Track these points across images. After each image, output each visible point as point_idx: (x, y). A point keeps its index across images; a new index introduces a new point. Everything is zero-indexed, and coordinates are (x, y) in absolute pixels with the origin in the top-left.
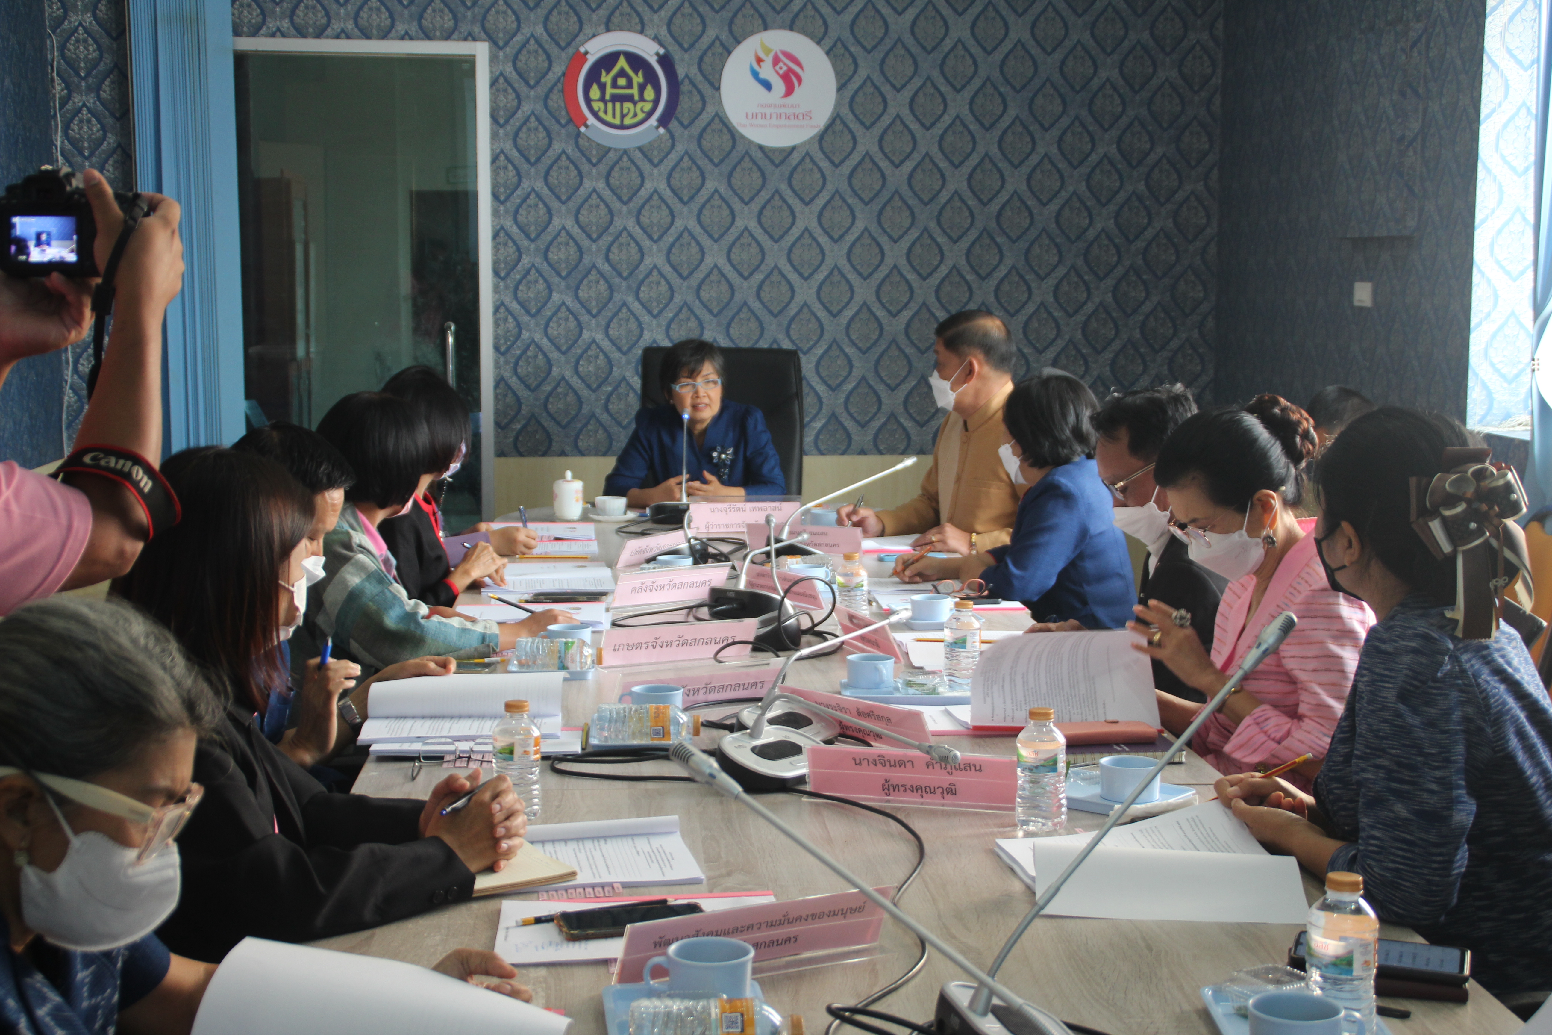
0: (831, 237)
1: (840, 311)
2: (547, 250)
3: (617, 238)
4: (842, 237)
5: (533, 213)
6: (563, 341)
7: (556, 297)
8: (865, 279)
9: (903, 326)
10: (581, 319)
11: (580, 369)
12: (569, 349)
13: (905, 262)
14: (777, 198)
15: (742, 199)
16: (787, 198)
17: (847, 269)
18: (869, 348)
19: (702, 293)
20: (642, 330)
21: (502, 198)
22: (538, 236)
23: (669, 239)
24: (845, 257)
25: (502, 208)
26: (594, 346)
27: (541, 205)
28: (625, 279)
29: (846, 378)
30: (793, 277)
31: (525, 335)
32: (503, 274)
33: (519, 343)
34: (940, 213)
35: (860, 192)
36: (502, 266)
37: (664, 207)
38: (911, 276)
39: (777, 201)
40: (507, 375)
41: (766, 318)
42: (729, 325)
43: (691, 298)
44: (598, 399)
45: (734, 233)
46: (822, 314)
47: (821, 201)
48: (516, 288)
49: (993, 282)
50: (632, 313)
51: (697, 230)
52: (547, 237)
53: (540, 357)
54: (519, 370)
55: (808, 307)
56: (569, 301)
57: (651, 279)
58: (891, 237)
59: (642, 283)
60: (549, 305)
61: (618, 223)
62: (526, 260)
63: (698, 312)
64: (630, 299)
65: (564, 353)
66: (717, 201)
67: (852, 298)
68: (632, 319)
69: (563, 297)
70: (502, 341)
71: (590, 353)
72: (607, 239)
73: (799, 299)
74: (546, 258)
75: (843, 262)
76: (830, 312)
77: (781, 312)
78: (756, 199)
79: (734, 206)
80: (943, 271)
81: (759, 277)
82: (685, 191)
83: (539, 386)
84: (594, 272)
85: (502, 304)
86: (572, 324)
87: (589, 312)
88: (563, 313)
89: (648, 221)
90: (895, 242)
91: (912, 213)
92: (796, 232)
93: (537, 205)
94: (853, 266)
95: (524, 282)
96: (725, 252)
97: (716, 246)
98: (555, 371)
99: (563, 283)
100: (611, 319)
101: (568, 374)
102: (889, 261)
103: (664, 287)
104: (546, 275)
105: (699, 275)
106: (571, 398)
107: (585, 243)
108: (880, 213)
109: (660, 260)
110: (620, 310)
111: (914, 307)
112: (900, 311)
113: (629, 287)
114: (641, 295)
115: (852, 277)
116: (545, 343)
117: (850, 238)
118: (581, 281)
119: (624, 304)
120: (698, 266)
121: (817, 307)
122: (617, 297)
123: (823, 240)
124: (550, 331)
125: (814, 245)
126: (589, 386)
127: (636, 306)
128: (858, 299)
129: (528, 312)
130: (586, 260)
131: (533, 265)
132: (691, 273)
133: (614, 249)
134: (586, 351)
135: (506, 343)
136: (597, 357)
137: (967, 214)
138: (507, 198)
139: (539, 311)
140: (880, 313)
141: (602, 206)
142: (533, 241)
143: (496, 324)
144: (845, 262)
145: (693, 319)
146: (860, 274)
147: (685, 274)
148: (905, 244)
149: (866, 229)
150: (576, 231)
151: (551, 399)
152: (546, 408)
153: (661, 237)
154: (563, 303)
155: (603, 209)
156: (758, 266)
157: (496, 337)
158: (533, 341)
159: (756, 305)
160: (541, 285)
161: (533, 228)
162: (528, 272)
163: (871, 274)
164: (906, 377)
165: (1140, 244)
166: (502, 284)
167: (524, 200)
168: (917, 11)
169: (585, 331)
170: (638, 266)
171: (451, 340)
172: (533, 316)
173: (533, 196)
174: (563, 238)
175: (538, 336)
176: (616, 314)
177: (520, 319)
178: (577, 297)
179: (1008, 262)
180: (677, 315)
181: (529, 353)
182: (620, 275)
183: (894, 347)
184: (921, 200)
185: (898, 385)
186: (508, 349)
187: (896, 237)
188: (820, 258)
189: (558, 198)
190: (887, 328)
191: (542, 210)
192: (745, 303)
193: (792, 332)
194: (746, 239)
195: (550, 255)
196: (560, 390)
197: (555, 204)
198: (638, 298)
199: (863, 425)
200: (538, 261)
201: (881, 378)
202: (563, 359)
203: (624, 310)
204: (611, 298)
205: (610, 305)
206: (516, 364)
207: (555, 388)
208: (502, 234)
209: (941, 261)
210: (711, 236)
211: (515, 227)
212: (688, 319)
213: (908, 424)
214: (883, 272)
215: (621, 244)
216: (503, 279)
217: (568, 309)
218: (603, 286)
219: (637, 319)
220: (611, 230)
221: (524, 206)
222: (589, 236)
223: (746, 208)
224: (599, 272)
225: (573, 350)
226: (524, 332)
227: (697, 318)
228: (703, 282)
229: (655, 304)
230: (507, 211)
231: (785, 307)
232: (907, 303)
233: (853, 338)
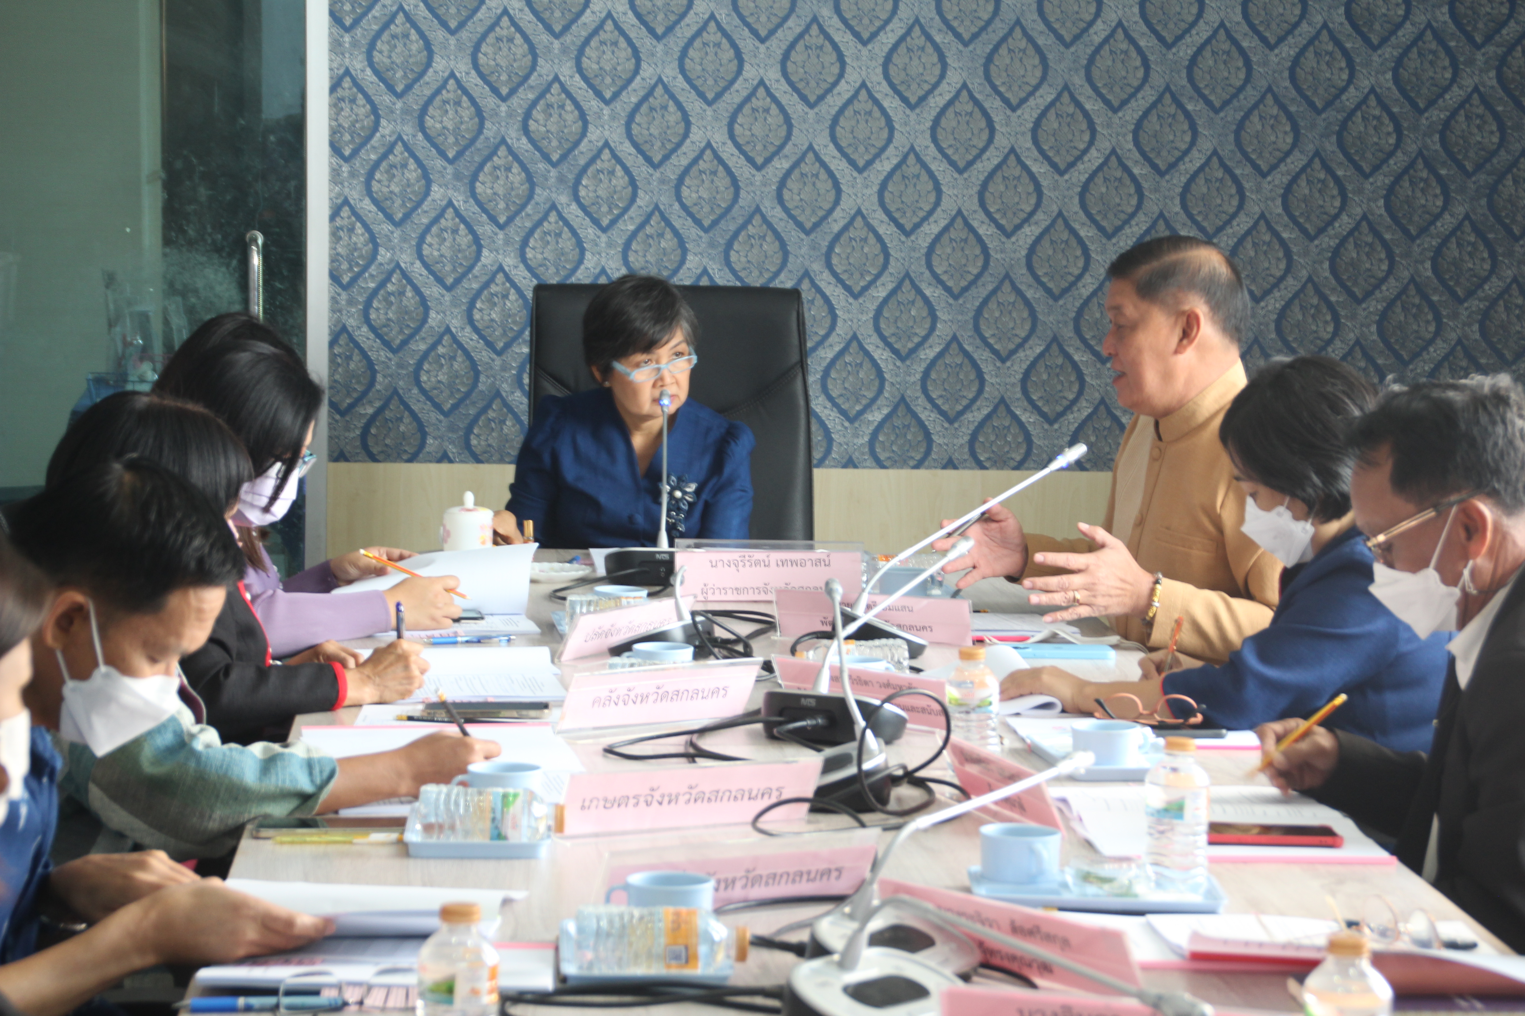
0: (904, 100)
1: (917, 226)
2: (424, 111)
3: (541, 96)
4: (923, 99)
5: (400, 48)
6: (448, 268)
7: (437, 192)
8: (960, 172)
9: (1024, 253)
10: (480, 230)
11: (477, 316)
12: (458, 281)
13: (1029, 144)
14: (814, 30)
15: (754, 33)
16: (831, 31)
17: (930, 153)
18: (965, 289)
19: (685, 192)
20: (582, 251)
21: (348, 21)
22: (409, 88)
23: (631, 97)
24: (928, 134)
25: (347, 38)
26: (500, 278)
27: (414, 35)
28: (554, 165)
29: (925, 338)
30: (839, 165)
31: (384, 255)
32: (347, 152)
33: (373, 269)
34: (1091, 60)
35: (955, 24)
36: (347, 137)
37: (623, 43)
38: (1039, 168)
39: (814, 37)
40: (351, 323)
41: (792, 234)
42: (729, 245)
43: (665, 200)
44: (504, 368)
45: (741, 88)
46: (886, 229)
47: (888, 38)
48: (370, 176)
49: (1179, 179)
50: (567, 223)
51: (679, 84)
52: (423, 90)
53: (409, 293)
54: (373, 316)
55: (864, 217)
56: (459, 200)
57: (599, 165)
58: (1006, 101)
59: (584, 170)
60: (425, 206)
61: (545, 68)
62: (386, 128)
63: (677, 223)
64: (563, 199)
65: (449, 289)
66: (712, 35)
67: (937, 203)
68: (566, 233)
69: (450, 193)
70: (345, 266)
71: (493, 288)
72: (525, 95)
73: (847, 205)
74: (422, 127)
75: (924, 143)
76: (900, 226)
77: (816, 225)
78: (780, 33)
79: (741, 44)
80: (1094, 158)
81: (781, 164)
82: (660, 17)
83: (405, 343)
84: (502, 151)
85: (346, 202)
86: (464, 238)
87: (493, 219)
88: (448, 220)
89: (595, 67)
90: (1014, 109)
91: (1044, 60)
92: (845, 90)
93: (406, 36)
94: (941, 150)
95: (384, 165)
96: (725, 122)
97: (709, 112)
98: (434, 319)
99: (450, 169)
100: (531, 232)
101: (456, 323)
102: (1002, 141)
103: (620, 180)
104: (420, 155)
105: (681, 160)
106: (460, 364)
107: (489, 101)
108: (989, 59)
109: (616, 135)
110: (545, 217)
111: (1042, 219)
112: (1018, 227)
113: (561, 179)
114: (582, 193)
115: (939, 167)
116: (417, 269)
117: (937, 101)
118: (481, 167)
119: (554, 207)
120: (679, 145)
121: (878, 218)
122: (541, 195)
123: (891, 103)
124: (426, 251)
125: (877, 113)
126: (490, 345)
127: (573, 212)
128: (949, 205)
129: (389, 217)
130: (490, 130)
131: (400, 138)
132: (666, 158)
133: (538, 114)
134: (486, 285)
135: (350, 269)
136: (505, 296)
137: (1138, 62)
138: (356, 22)
139: (407, 216)
140: (985, 230)
141: (518, 39)
142: (399, 96)
143: (335, 235)
144: (928, 142)
145: (669, 235)
146: (952, 163)
147: (657, 159)
148: (1029, 113)
149: (964, 86)
150: (473, 81)
151: (426, 366)
152: (418, 382)
153: (616, 95)
154: (450, 204)
155: (519, 46)
156: (782, 147)
157: (334, 259)
158: (398, 266)
159: (775, 214)
160: (412, 173)
161: (399, 74)
162: (390, 150)
163: (970, 164)
164: (1026, 340)
165: (1437, 115)
166: (345, 168)
167: (386, 26)
169: (485, 252)
170: (577, 144)
171: (256, 260)
172: (397, 224)
173: (400, 19)
174: (451, 92)
175: (406, 258)
176: (539, 224)
177: (375, 228)
178: (473, 194)
179: (1206, 145)
180: (641, 227)
181: (390, 287)
182: (546, 157)
183: (1007, 287)
184: (1059, 38)
185: (1013, 352)
186: (354, 280)
187: (1014, 101)
188: (885, 134)
189: (444, 24)
190: (996, 255)
191: (416, 44)
192: (758, 210)
193: (835, 261)
194: (761, 100)
195: (429, 122)
196: (441, 350)
197: (438, 35)
198: (577, 198)
199: (951, 419)
200: (408, 130)
201: (984, 340)
202: (448, 297)
203: (553, 217)
204: (530, 196)
205: (529, 209)
206: (368, 305)
207: (433, 347)
208: (347, 83)
209: (1091, 143)
210: (701, 95)
211: (369, 71)
212: (661, 235)
213: (1027, 417)
214: (992, 158)
215: (549, 106)
216: (346, 160)
217: (457, 213)
218: (517, 176)
219: (574, 232)
220: (533, 80)
221: (385, 36)
222: (495, 91)
223: (762, 48)
224: (510, 151)
225: (465, 284)
226: (382, 251)
227: (676, 233)
228: (687, 171)
229: (605, 209)
230: (355, 44)
231: (824, 218)
232: (1032, 214)
233: (939, 271)
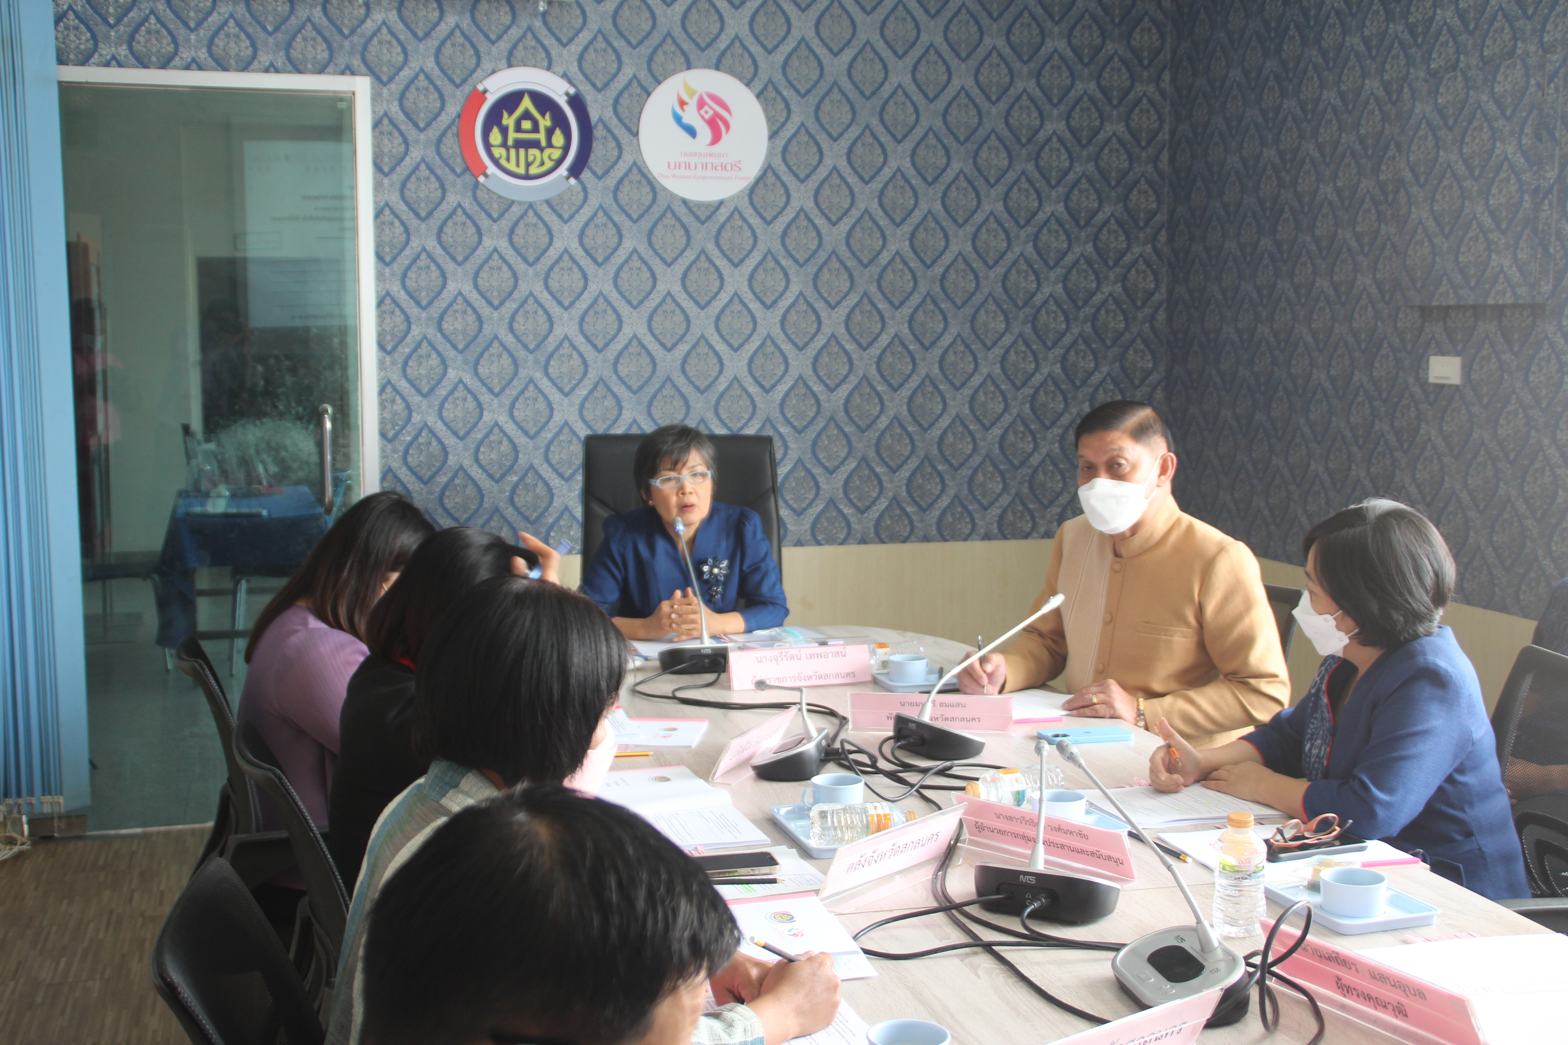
0: (763, 303)
1: (774, 386)
2: (441, 319)
3: (522, 305)
4: (775, 302)
5: (423, 276)
6: (460, 425)
7: (452, 374)
8: (800, 349)
9: (842, 402)
10: (481, 398)
11: (481, 457)
12: (468, 433)
13: (843, 331)
14: (703, 258)
15: (663, 260)
16: (714, 259)
17: (780, 338)
18: (805, 427)
19: (620, 368)
20: (552, 410)
21: (388, 259)
22: (431, 303)
23: (582, 305)
24: (778, 325)
25: (387, 271)
26: (496, 430)
27: (433, 267)
28: (531, 352)
30: (721, 347)
31: (416, 418)
32: (389, 348)
33: (409, 428)
34: (881, 276)
35: (794, 253)
36: (389, 338)
37: (576, 269)
38: (850, 347)
39: (703, 263)
40: (395, 465)
41: (692, 395)
42: (651, 403)
43: (608, 374)
44: (502, 492)
45: (655, 298)
46: (753, 389)
47: (751, 263)
48: (405, 364)
49: (937, 352)
50: (541, 391)
51: (614, 295)
52: (440, 304)
53: (434, 443)
54: (410, 460)
55: (739, 381)
56: (468, 379)
57: (561, 351)
58: (828, 303)
59: (551, 356)
60: (444, 382)
61: (524, 288)
62: (416, 332)
63: (616, 389)
64: (538, 375)
65: (461, 439)
66: (636, 263)
67: (786, 371)
68: (541, 399)
69: (460, 373)
70: (389, 426)
71: (492, 438)
72: (510, 306)
73: (728, 374)
74: (440, 329)
75: (777, 331)
76: (762, 387)
77: (708, 387)
78: (680, 261)
79: (655, 268)
80: (884, 340)
81: (683, 348)
82: (600, 251)
83: (433, 477)
84: (496, 344)
85: (389, 382)
86: (471, 404)
87: (491, 390)
88: (460, 393)
89: (557, 285)
90: (833, 308)
91: (851, 276)
92: (724, 297)
93: (428, 268)
94: (787, 336)
95: (415, 357)
96: (646, 319)
97: (635, 314)
98: (452, 460)
99: (460, 357)
100: (516, 399)
101: (467, 462)
102: (827, 330)
103: (576, 361)
104: (440, 348)
105: (617, 346)
106: (470, 491)
107: (485, 311)
108: (816, 276)
109: (572, 330)
110: (526, 388)
111: (853, 380)
112: (838, 385)
113: (537, 362)
114: (551, 370)
115: (786, 347)
116: (440, 427)
117: (785, 303)
118: (481, 355)
119: (531, 381)
120: (615, 336)
121: (748, 382)
122: (523, 373)
123: (754, 306)
124: (445, 414)
125: (745, 312)
126: (491, 476)
127: (545, 384)
128: (794, 372)
129: (419, 391)
130: (487, 330)
131: (425, 337)
132: (607, 345)
133: (520, 318)
134: (487, 436)
135: (393, 428)
136: (500, 443)
137: (910, 277)
138: (394, 259)
139: (432, 390)
140: (817, 388)
141: (505, 268)
142: (424, 308)
143: (382, 405)
144: (779, 330)
145: (610, 397)
146: (795, 344)
147: (600, 345)
148: (842, 311)
149: (801, 293)
150: (474, 297)
151: (447, 493)
152: (442, 504)
153: (572, 304)
154: (461, 381)
155: (506, 273)
156: (684, 336)
157: (382, 422)
158: (426, 425)
159: (680, 381)
160: (434, 361)
161: (423, 294)
162: (419, 346)
163: (806, 344)
164: (845, 459)
165: (1088, 310)
166: (388, 359)
167: (414, 261)
168: (855, 52)
169: (486, 413)
170: (546, 337)
171: (328, 425)
172: (425, 396)
173: (424, 256)
174: (460, 305)
175: (432, 420)
176: (522, 392)
177: (410, 400)
178: (476, 374)
179: (954, 330)
180: (591, 392)
181: (421, 440)
182: (526, 347)
183: (832, 425)
184: (860, 261)
185: (837, 468)
186: (396, 435)
187: (833, 303)
188: (751, 326)
189: (454, 259)
190: (825, 404)
191: (435, 273)
192: (669, 379)
193: (721, 411)
194: (669, 306)
195: (445, 325)
196: (457, 481)
197: (450, 267)
198: (547, 374)
199: (799, 513)
200: (431, 332)
201: (819, 461)
202: (461, 445)
203: (531, 388)
204: (516, 374)
205: (515, 382)
206: (406, 452)
207: (452, 479)
208: (388, 301)
209: (882, 329)
210: (629, 302)
211: (403, 293)
212: (605, 397)
213: (847, 511)
214: (820, 341)
215: (527, 312)
216: (389, 353)
217: (466, 387)
218: (506, 361)
219: (546, 398)
220: (516, 295)
221: (414, 268)
222: (490, 303)
223: (669, 270)
224: (502, 344)
225: (473, 435)
226: (414, 415)
227: (615, 396)
228: (620, 354)
229: (566, 380)
230: (393, 274)
231: (714, 382)
232: (846, 376)
233: (789, 415)
